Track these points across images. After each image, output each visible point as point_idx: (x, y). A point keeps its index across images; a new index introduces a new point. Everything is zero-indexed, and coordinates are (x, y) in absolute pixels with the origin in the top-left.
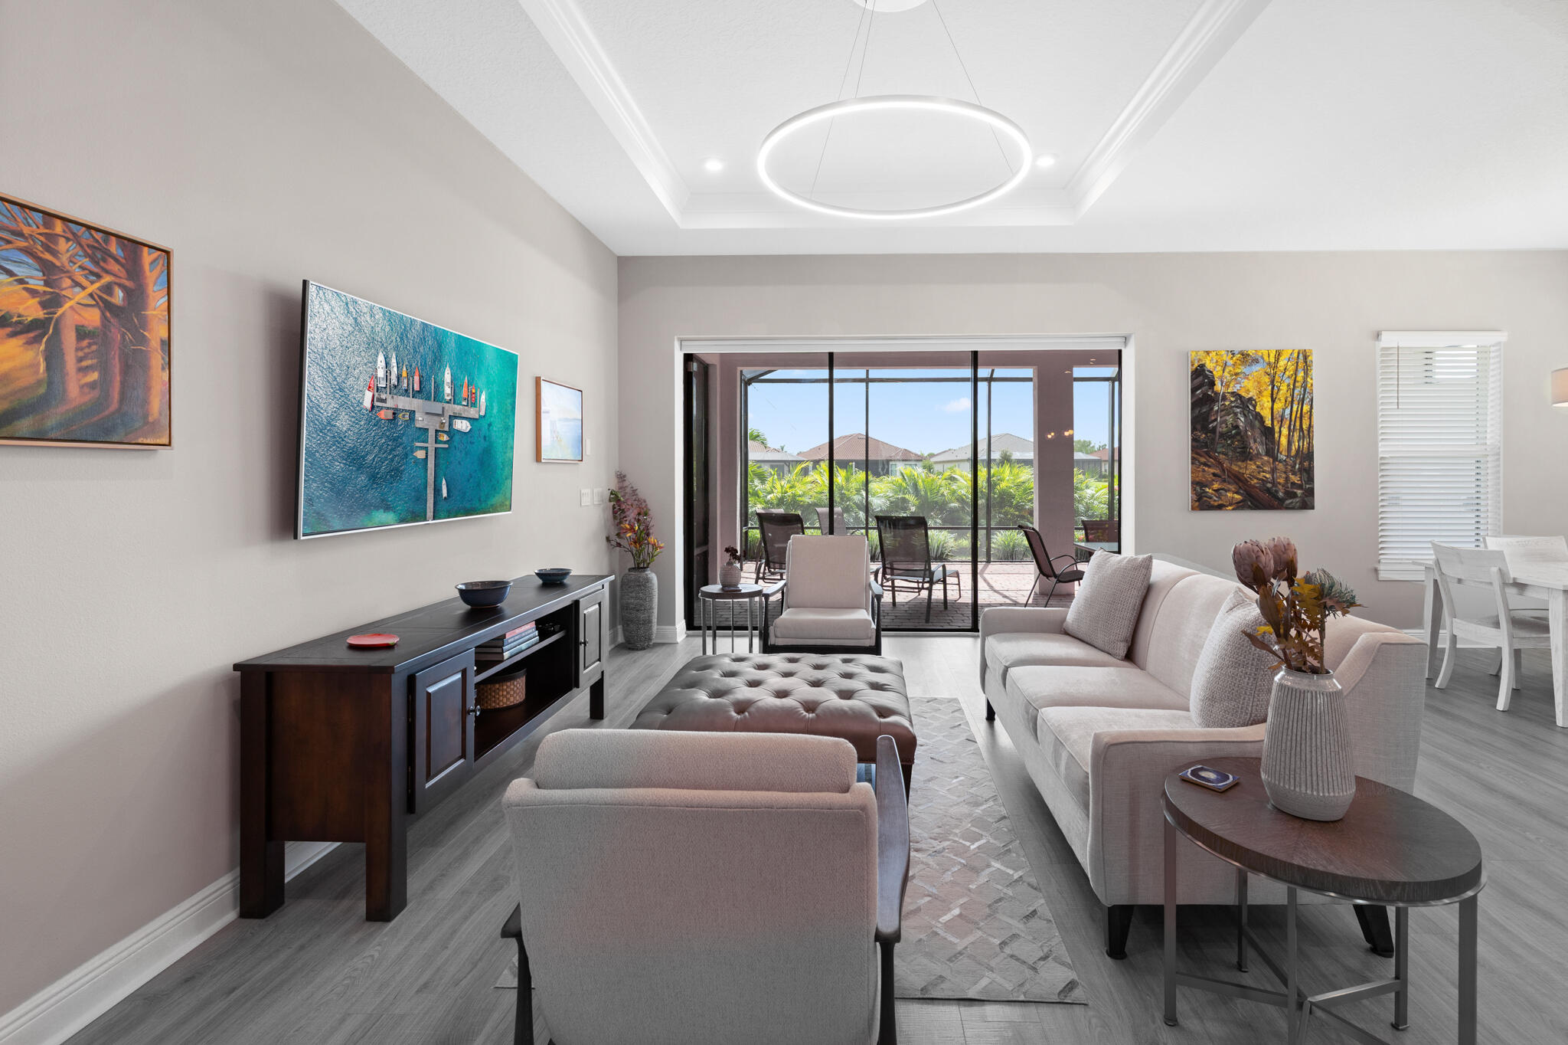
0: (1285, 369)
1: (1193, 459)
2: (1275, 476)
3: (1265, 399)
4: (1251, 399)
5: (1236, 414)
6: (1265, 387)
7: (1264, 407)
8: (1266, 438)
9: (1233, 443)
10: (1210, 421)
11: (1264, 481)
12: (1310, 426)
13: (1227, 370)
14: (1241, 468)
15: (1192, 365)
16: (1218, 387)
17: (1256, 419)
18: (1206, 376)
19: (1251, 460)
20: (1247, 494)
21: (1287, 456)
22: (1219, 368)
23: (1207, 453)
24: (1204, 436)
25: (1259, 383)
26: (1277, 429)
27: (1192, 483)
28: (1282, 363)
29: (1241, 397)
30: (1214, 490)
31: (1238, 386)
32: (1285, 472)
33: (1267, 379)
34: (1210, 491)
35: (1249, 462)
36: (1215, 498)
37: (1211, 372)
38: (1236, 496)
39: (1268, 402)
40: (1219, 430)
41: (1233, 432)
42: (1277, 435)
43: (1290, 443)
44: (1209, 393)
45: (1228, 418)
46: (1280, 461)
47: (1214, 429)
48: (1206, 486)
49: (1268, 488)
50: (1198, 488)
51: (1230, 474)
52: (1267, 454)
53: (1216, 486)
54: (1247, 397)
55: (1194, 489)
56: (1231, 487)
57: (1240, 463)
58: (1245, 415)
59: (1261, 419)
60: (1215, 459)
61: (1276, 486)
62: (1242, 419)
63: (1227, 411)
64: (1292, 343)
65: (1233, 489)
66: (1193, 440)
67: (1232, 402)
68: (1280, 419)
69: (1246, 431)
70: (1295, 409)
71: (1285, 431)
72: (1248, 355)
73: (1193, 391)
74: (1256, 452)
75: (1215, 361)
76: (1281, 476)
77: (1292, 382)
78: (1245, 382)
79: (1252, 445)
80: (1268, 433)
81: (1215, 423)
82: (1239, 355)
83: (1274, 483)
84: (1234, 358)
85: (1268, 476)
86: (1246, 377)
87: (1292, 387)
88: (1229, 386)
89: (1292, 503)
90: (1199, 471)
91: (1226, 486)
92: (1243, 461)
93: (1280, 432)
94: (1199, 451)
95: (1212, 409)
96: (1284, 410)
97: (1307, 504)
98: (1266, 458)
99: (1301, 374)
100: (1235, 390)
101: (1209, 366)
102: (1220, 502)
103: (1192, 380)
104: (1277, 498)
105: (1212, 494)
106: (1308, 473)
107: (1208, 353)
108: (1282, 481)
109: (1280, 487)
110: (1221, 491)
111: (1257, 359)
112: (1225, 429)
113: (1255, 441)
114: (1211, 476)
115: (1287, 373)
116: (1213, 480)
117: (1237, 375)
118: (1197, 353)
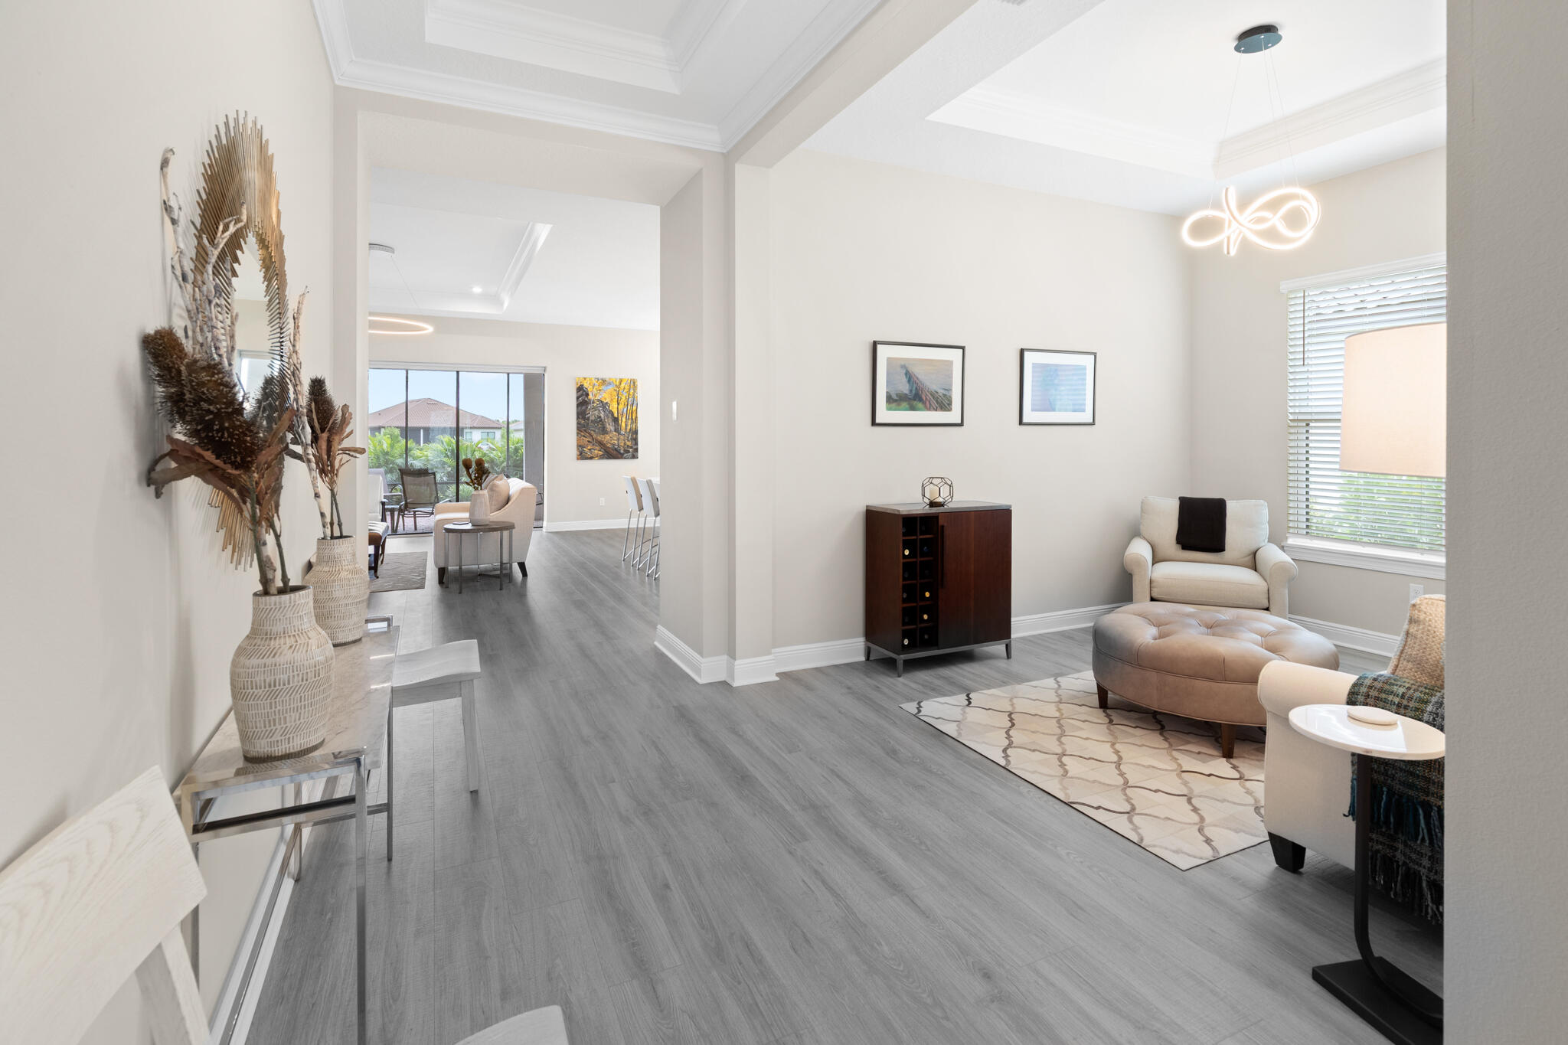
0: (624, 388)
1: (578, 433)
2: (619, 442)
3: (614, 403)
4: (607, 403)
5: (599, 410)
6: (614, 397)
7: (614, 407)
9: (598, 425)
10: (586, 414)
11: (614, 445)
12: (636, 417)
13: (595, 388)
15: (578, 385)
16: (590, 397)
17: (610, 413)
18: (584, 391)
19: (607, 434)
20: (606, 451)
21: (625, 432)
22: (591, 387)
23: (585, 430)
24: (583, 421)
25: (611, 394)
26: (620, 418)
27: (577, 446)
28: (623, 385)
29: (602, 401)
31: (600, 396)
32: (624, 440)
33: (615, 393)
36: (589, 453)
37: (587, 389)
38: (600, 452)
40: (591, 418)
41: (598, 419)
42: (620, 421)
43: (626, 425)
44: (586, 399)
46: (622, 435)
47: (588, 418)
48: (584, 447)
49: (616, 448)
50: (580, 449)
51: (596, 441)
52: (615, 430)
53: (589, 448)
55: (578, 449)
56: (597, 447)
57: (601, 435)
58: (604, 411)
59: (613, 414)
60: (589, 433)
61: (620, 447)
62: (603, 413)
63: (595, 409)
64: (627, 375)
65: (598, 449)
66: (578, 423)
67: (597, 404)
68: (621, 413)
69: (604, 419)
70: (629, 407)
71: (624, 420)
72: (606, 380)
73: (578, 398)
74: (609, 430)
75: (589, 383)
76: (622, 442)
77: (627, 395)
78: (604, 395)
79: (608, 426)
80: (616, 420)
81: (589, 415)
82: (601, 380)
83: (618, 446)
84: (599, 382)
85: (616, 442)
86: (605, 391)
87: (627, 397)
88: (595, 397)
89: (628, 455)
91: (595, 447)
92: (603, 434)
93: (622, 419)
94: (580, 429)
95: (587, 407)
96: (623, 408)
97: (634, 457)
98: (615, 433)
99: (632, 391)
100: (599, 398)
101: (586, 385)
102: (592, 455)
103: (577, 393)
104: (620, 453)
105: (588, 451)
106: (635, 440)
107: (585, 379)
108: (622, 444)
109: (622, 448)
110: (592, 450)
111: (610, 383)
112: (594, 418)
113: (609, 424)
114: (587, 442)
115: (625, 390)
116: (588, 444)
117: (600, 390)
118: (580, 379)
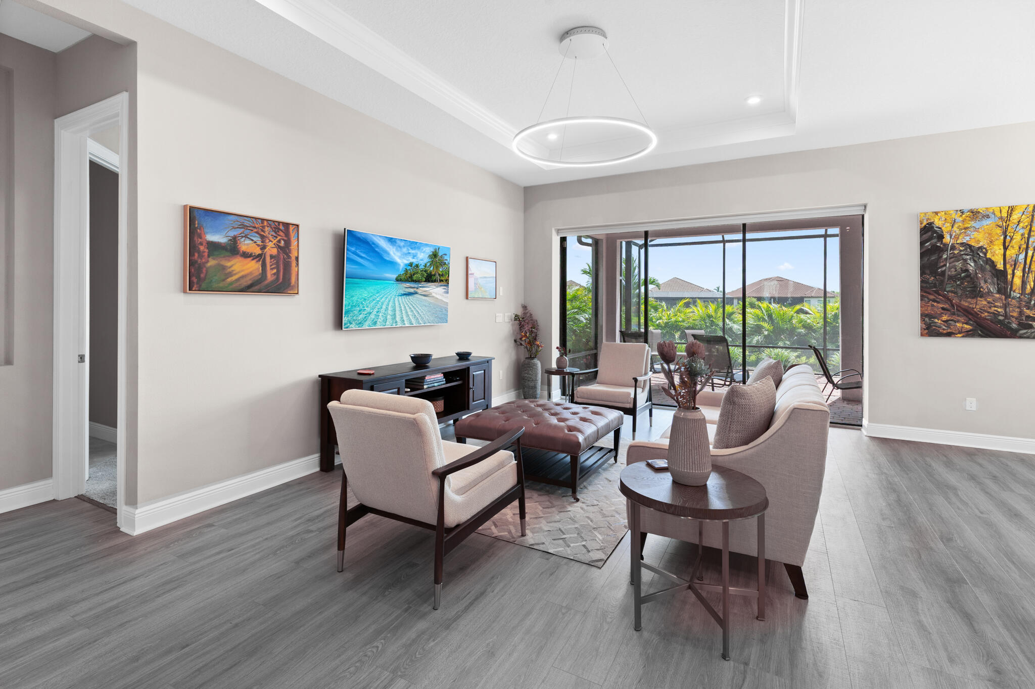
0: (1019, 222)
1: (922, 296)
2: (1008, 309)
3: (996, 247)
4: (981, 248)
5: (965, 260)
6: (996, 237)
7: (996, 254)
8: (998, 280)
9: (962, 283)
10: (938, 267)
11: (996, 314)
13: (956, 225)
14: (971, 304)
15: (921, 224)
16: (947, 239)
17: (987, 263)
18: (936, 232)
19: (981, 297)
20: (977, 324)
21: (1021, 294)
22: (948, 225)
23: (937, 292)
24: (932, 278)
25: (990, 234)
26: (1010, 271)
27: (922, 315)
28: (1015, 217)
29: (970, 246)
30: (943, 321)
31: (968, 238)
32: (1019, 307)
33: (998, 231)
34: (940, 321)
35: (979, 299)
36: (944, 327)
37: (940, 228)
38: (966, 326)
39: (1000, 249)
40: (948, 273)
41: (963, 275)
42: (1009, 277)
43: (1024, 283)
44: (938, 245)
45: (957, 264)
46: (1014, 298)
47: (943, 273)
48: (935, 318)
49: (1000, 320)
50: (927, 319)
51: (959, 308)
52: (999, 292)
53: (945, 318)
54: (977, 246)
55: (923, 320)
56: (959, 318)
57: (969, 300)
58: (975, 261)
59: (992, 264)
60: (944, 296)
61: (1010, 319)
62: (972, 264)
63: (957, 258)
64: (1027, 200)
65: (963, 321)
66: (922, 282)
67: (961, 251)
68: (1013, 263)
69: (976, 274)
70: (1030, 254)
71: (1019, 273)
72: (979, 212)
73: (922, 244)
74: (986, 290)
75: (943, 219)
76: (1014, 311)
77: (1026, 232)
78: (975, 235)
79: (982, 285)
80: (1000, 275)
81: (944, 268)
82: (968, 213)
83: (1006, 316)
84: (963, 216)
85: (999, 310)
86: (976, 230)
87: (1026, 236)
88: (958, 238)
89: (1027, 333)
90: (929, 306)
91: (955, 318)
92: (973, 298)
93: (1013, 274)
94: (928, 290)
95: (942, 257)
96: (1017, 255)
98: (998, 296)
100: (965, 241)
101: (938, 222)
102: (949, 331)
103: (921, 235)
104: (1011, 329)
105: (941, 324)
107: (936, 213)
108: (1015, 314)
109: (1014, 320)
110: (950, 322)
111: (988, 215)
112: (953, 273)
113: (986, 282)
114: (940, 310)
115: (1021, 225)
116: (942, 313)
117: (966, 228)
118: (925, 214)
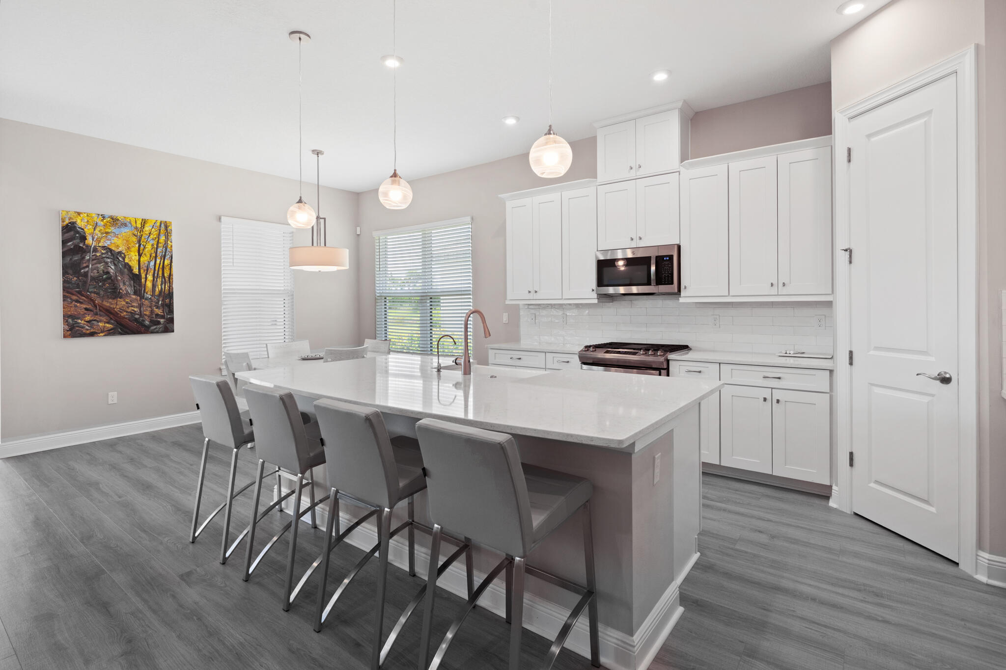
0: (150, 233)
1: (64, 297)
2: (142, 309)
3: (132, 254)
4: (120, 253)
5: (107, 263)
6: (132, 245)
7: (132, 259)
8: (134, 283)
9: (104, 285)
10: (81, 267)
11: (133, 313)
12: (170, 275)
13: (98, 229)
14: (112, 304)
15: (63, 222)
16: (89, 241)
17: (125, 267)
18: (78, 232)
19: (121, 298)
20: (118, 323)
21: (152, 296)
22: (90, 227)
23: (80, 293)
24: (75, 278)
25: (127, 241)
26: (143, 276)
27: (64, 316)
28: (147, 228)
29: (111, 250)
30: (86, 322)
31: (109, 243)
32: (150, 307)
33: (134, 239)
34: (83, 322)
35: (119, 299)
36: (87, 327)
37: (83, 229)
38: (107, 325)
39: (136, 255)
40: (90, 274)
41: (104, 276)
42: (143, 280)
43: (154, 286)
44: (81, 245)
45: (99, 265)
46: (146, 299)
47: (86, 274)
48: (78, 318)
49: (136, 318)
50: (70, 320)
51: (101, 308)
52: (135, 293)
53: (88, 318)
54: (117, 251)
55: (65, 321)
56: (101, 318)
57: (110, 300)
58: (115, 265)
59: (130, 269)
60: (87, 297)
61: (144, 317)
62: (113, 267)
63: (99, 260)
64: (156, 215)
65: (105, 320)
66: (64, 282)
67: (103, 254)
68: (146, 268)
69: (116, 276)
70: (158, 261)
71: (150, 278)
72: (118, 220)
73: (64, 242)
74: (125, 292)
75: (86, 221)
76: (147, 310)
77: (155, 243)
78: (115, 240)
79: (121, 287)
80: (136, 279)
81: (87, 269)
82: (109, 219)
83: (141, 314)
84: (105, 221)
85: (135, 309)
86: (116, 236)
87: (155, 246)
88: (99, 242)
89: (156, 328)
90: (72, 307)
91: (98, 318)
92: (114, 299)
93: (146, 278)
94: (70, 290)
95: (84, 258)
96: (149, 262)
97: (168, 327)
98: (134, 297)
99: (163, 238)
100: (106, 245)
101: (80, 223)
102: (92, 330)
103: (63, 234)
104: (145, 326)
105: (84, 324)
106: (169, 308)
107: (79, 214)
108: (148, 313)
109: (146, 317)
110: (93, 322)
111: (126, 224)
112: (96, 274)
113: (124, 284)
114: (84, 310)
115: (152, 236)
116: (85, 314)
117: (107, 233)
118: (67, 212)
